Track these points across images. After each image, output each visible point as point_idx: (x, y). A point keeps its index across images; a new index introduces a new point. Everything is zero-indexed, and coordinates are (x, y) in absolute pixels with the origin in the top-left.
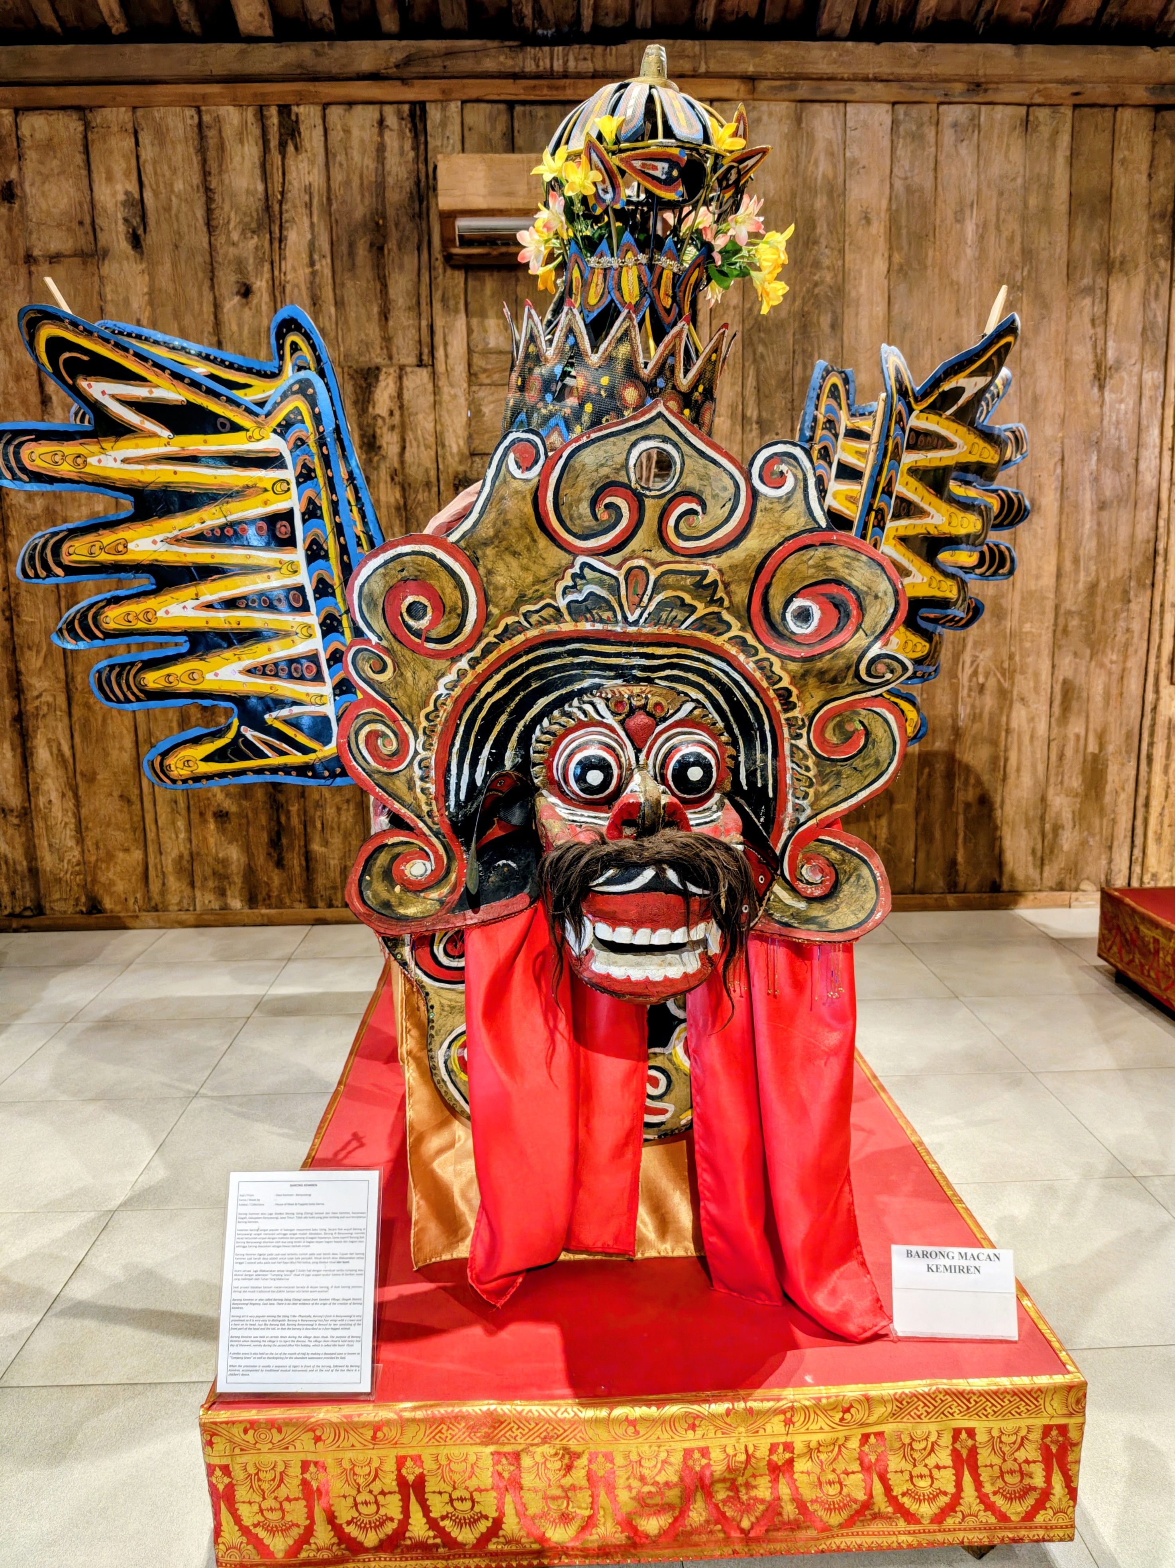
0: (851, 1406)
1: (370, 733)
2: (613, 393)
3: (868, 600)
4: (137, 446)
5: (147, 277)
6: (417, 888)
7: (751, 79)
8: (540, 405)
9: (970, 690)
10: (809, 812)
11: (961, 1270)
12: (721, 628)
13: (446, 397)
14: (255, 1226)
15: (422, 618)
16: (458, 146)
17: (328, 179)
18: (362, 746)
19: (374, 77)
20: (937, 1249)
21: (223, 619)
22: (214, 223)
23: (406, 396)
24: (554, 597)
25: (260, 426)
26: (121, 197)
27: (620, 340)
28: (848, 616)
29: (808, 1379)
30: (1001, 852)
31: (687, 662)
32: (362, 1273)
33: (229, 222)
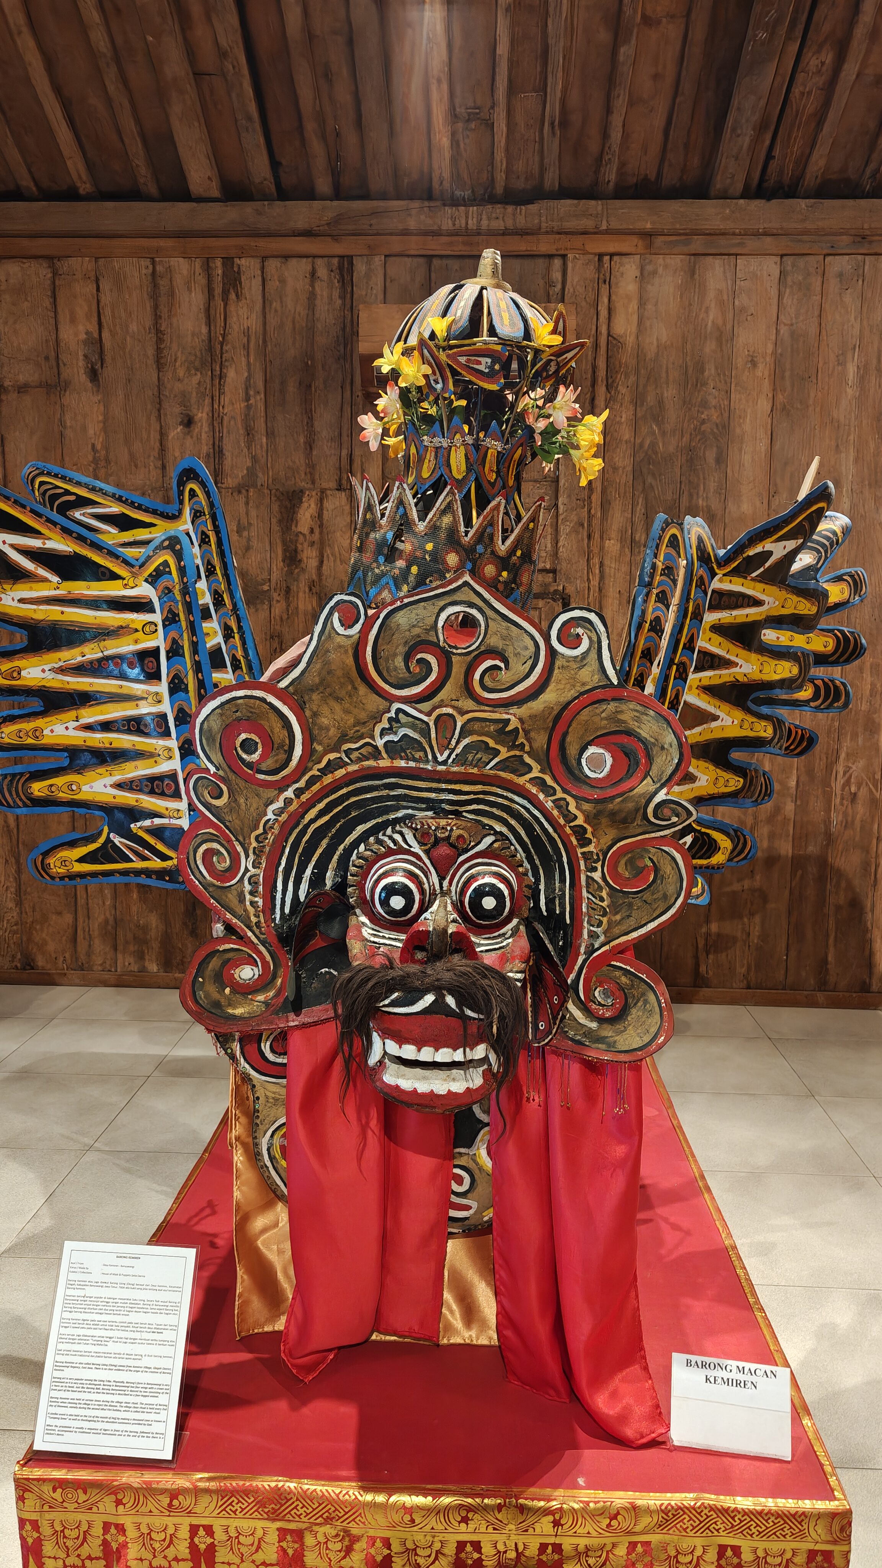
0: (618, 1513)
1: (206, 851)
2: (436, 556)
3: (655, 750)
4: (31, 589)
5: (102, 408)
6: (246, 990)
7: (648, 236)
8: (375, 565)
9: (842, 799)
10: (602, 938)
11: (738, 1384)
12: (523, 769)
14: (82, 1293)
15: (254, 752)
16: (381, 296)
17: (265, 324)
18: (199, 862)
19: (308, 234)
20: (716, 1360)
21: (99, 739)
22: (162, 361)
23: (326, 516)
24: (372, 737)
25: (134, 575)
26: (83, 336)
27: (443, 512)
28: (637, 764)
29: (581, 1481)
30: (871, 954)
31: (492, 798)
32: (173, 1344)
33: (175, 360)
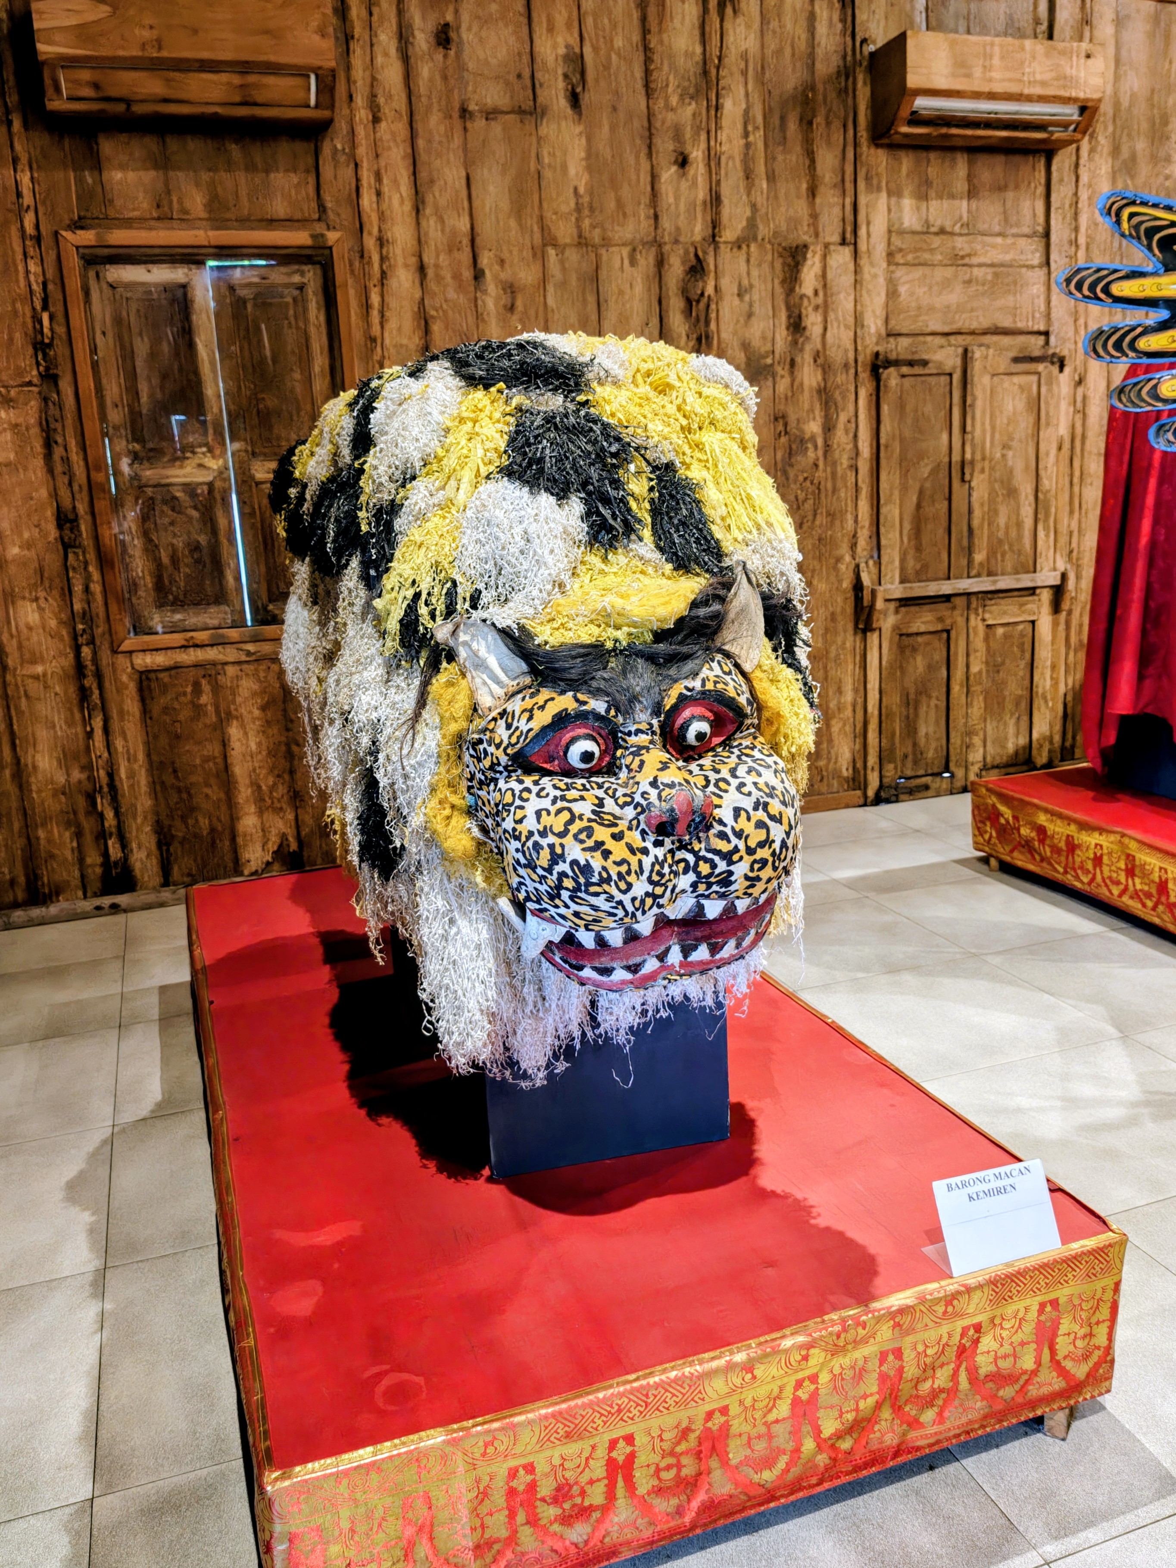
5: (584, 141)
13: (867, 276)
22: (652, 85)
23: (830, 276)
26: (562, 51)
33: (667, 85)
